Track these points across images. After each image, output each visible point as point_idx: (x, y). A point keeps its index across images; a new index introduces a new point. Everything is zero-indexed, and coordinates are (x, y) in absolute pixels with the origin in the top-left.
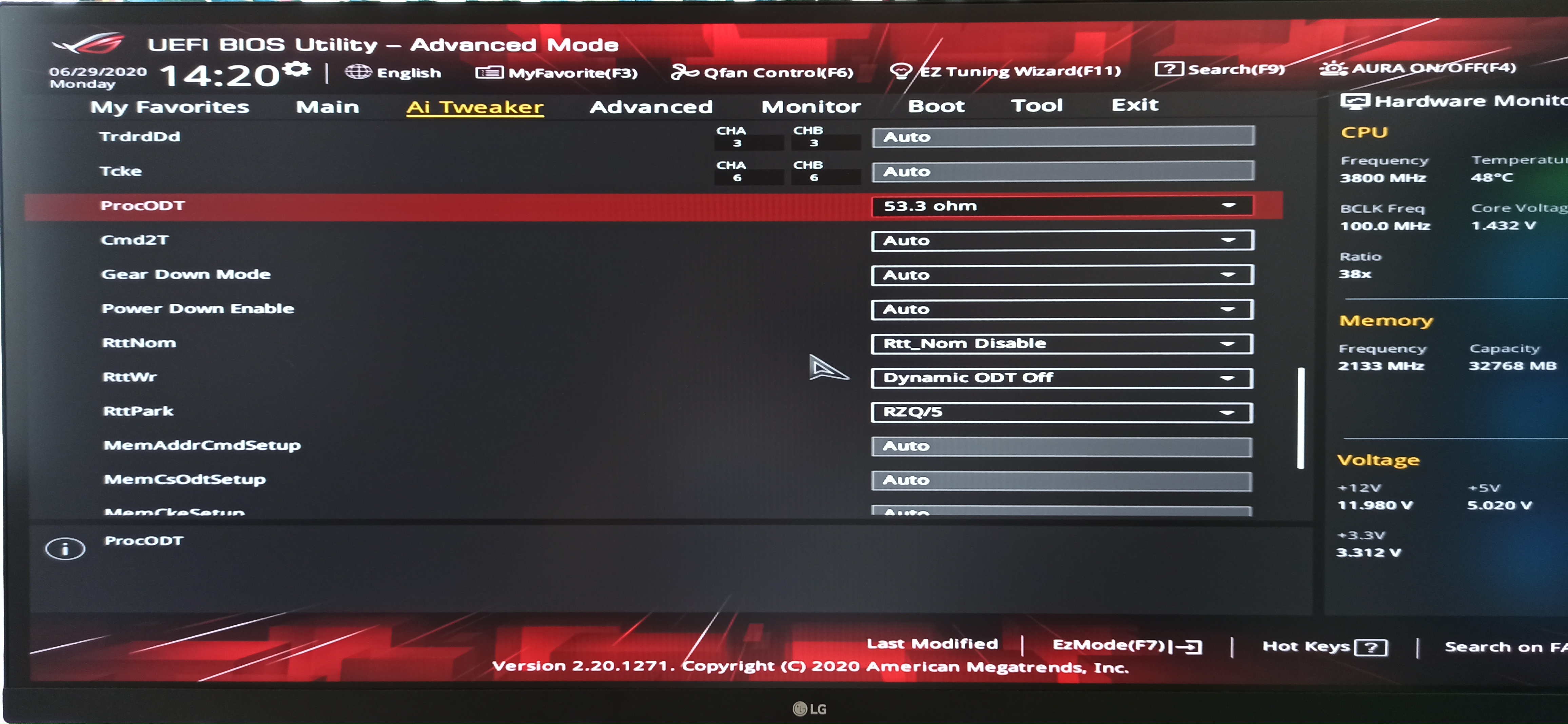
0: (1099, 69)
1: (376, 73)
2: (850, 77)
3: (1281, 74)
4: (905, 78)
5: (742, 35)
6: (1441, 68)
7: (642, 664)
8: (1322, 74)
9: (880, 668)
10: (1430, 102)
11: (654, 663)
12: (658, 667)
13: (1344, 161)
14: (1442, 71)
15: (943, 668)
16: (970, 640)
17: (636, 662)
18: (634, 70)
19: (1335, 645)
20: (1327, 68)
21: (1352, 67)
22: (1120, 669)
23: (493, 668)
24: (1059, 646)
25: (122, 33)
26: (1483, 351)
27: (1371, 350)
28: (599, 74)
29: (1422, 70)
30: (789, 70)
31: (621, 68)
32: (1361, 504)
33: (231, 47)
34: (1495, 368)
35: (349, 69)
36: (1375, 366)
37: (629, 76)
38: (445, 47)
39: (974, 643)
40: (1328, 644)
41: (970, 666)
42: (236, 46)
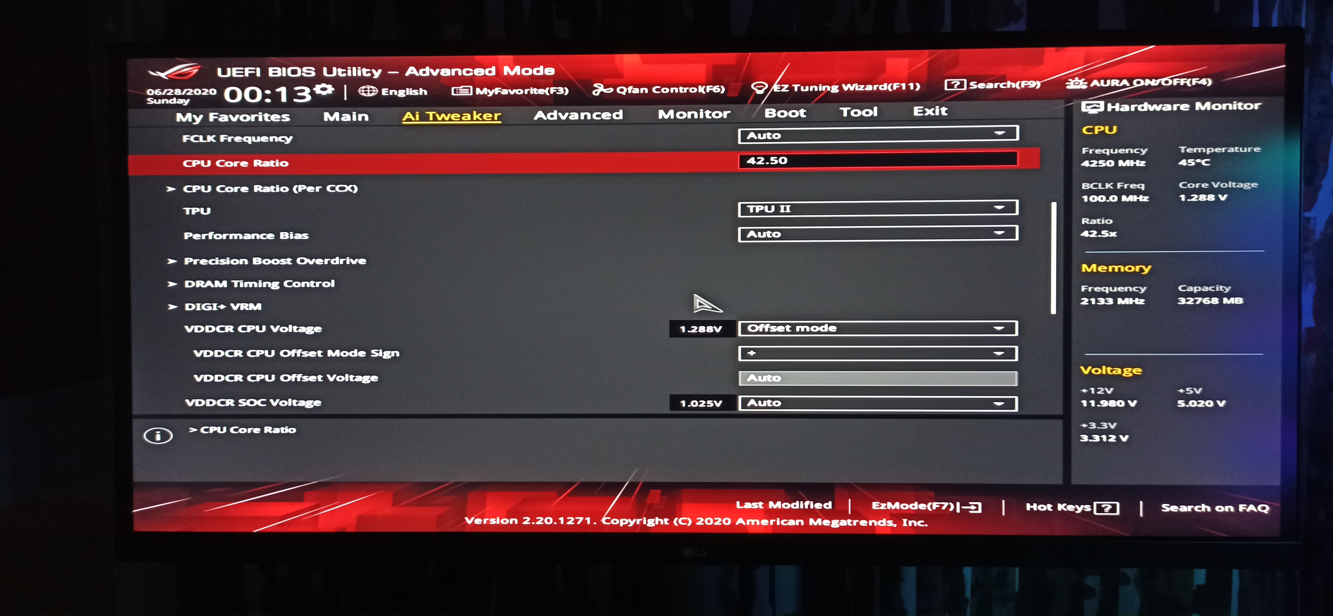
0: (904, 85)
1: (380, 92)
2: (722, 92)
3: (1038, 88)
4: (763, 93)
5: (644, 62)
6: (1156, 82)
7: (573, 519)
8: (1068, 87)
9: (746, 523)
10: (1148, 108)
11: (581, 519)
12: (584, 522)
13: (1084, 151)
14: (1157, 84)
15: (792, 523)
16: (812, 502)
17: (568, 518)
18: (566, 89)
19: (1080, 506)
20: (1072, 83)
21: (1089, 81)
22: (922, 524)
23: (465, 522)
24: (876, 507)
25: (200, 64)
26: (1188, 290)
27: (1105, 289)
28: (541, 91)
29: (1142, 83)
30: (678, 87)
31: (557, 87)
32: (1097, 402)
33: (276, 74)
34: (1198, 303)
35: (361, 89)
36: (1108, 301)
37: (562, 92)
38: (430, 73)
39: (814, 504)
40: (1074, 505)
41: (812, 521)
42: (281, 73)
